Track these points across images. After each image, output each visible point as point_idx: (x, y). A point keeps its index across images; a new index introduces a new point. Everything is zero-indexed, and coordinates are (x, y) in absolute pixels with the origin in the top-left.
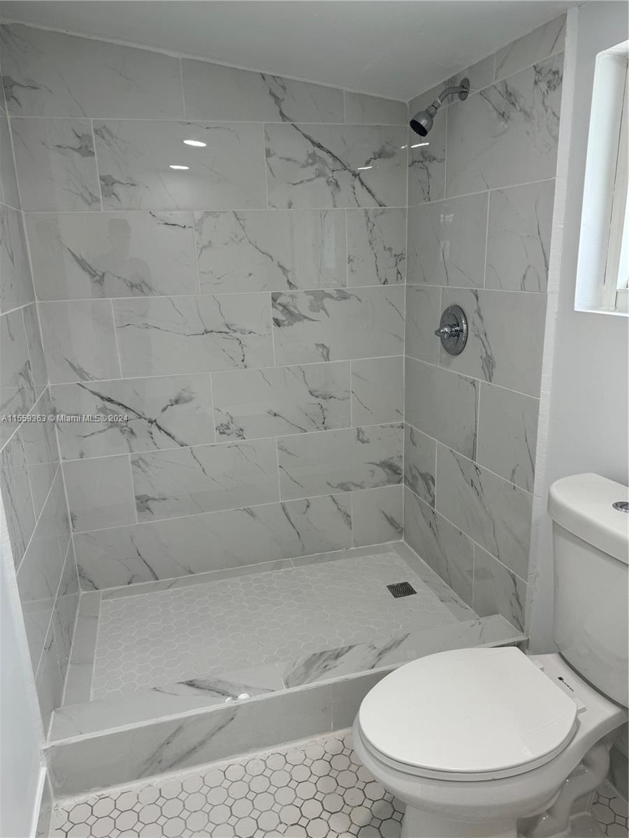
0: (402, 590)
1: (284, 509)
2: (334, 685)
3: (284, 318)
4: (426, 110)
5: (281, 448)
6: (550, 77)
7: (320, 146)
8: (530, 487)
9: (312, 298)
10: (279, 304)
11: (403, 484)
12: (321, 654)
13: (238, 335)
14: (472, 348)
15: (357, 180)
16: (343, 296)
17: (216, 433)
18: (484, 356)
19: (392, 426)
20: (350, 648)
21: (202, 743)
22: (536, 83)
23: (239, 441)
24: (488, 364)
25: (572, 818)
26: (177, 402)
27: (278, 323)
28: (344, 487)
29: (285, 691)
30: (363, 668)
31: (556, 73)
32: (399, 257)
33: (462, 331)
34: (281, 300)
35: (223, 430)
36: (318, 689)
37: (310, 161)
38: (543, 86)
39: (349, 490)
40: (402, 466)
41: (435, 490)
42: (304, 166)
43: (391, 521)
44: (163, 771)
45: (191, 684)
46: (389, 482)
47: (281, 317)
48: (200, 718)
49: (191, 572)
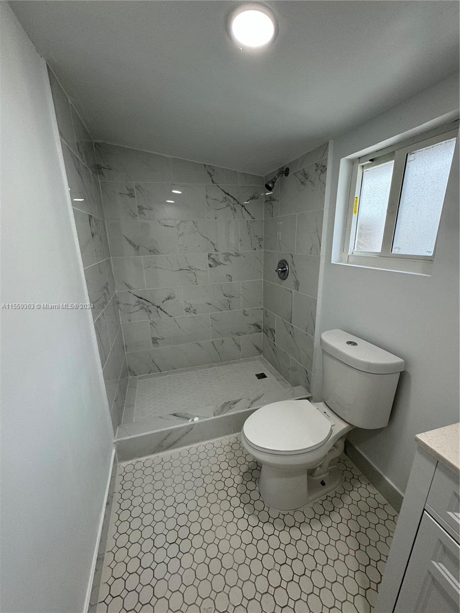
0: (261, 376)
1: (213, 343)
2: (233, 415)
3: (213, 264)
4: (272, 181)
5: (211, 318)
6: (322, 168)
7: (228, 194)
8: (313, 334)
9: (225, 256)
10: (211, 258)
11: (262, 333)
12: (228, 402)
13: (194, 271)
14: (291, 277)
15: (243, 208)
16: (237, 255)
17: (185, 311)
18: (295, 280)
19: (258, 309)
20: (240, 400)
21: (179, 439)
22: (316, 170)
23: (194, 315)
24: (297, 284)
25: (329, 468)
26: (168, 299)
27: (210, 266)
28: (238, 334)
29: (213, 418)
30: (245, 408)
31: (325, 166)
32: (261, 239)
33: (286, 270)
34: (211, 256)
35: (188, 310)
36: (227, 417)
37: (224, 200)
38: (319, 171)
39: (239, 335)
40: (262, 325)
41: (275, 335)
42: (221, 202)
43: (257, 348)
44: (163, 450)
45: (175, 415)
46: (257, 332)
47: (212, 264)
48: (179, 429)
49: (174, 369)
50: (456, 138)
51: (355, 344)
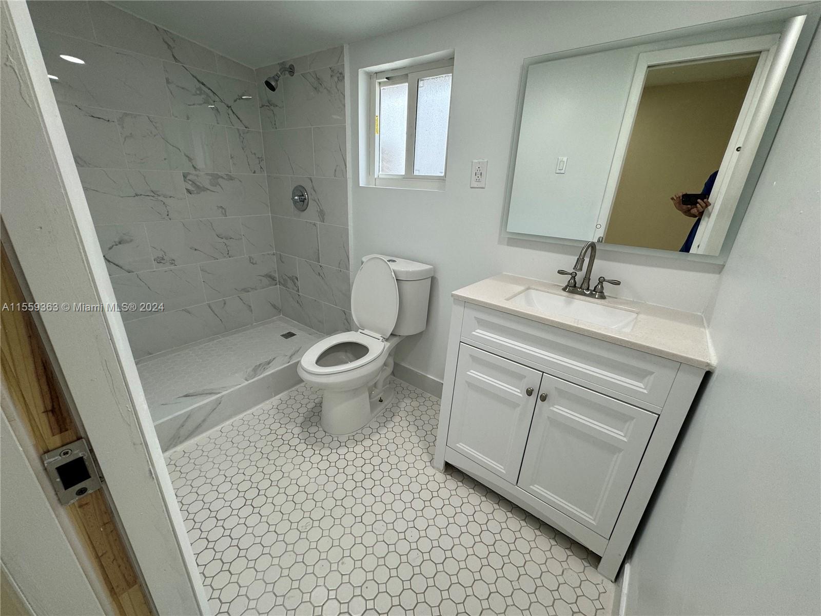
0: (290, 335)
1: (210, 307)
2: (271, 374)
3: (193, 189)
4: (274, 77)
5: (202, 270)
6: (339, 75)
7: (203, 84)
8: (348, 269)
9: (211, 177)
10: (189, 180)
11: (278, 286)
12: (260, 365)
13: (161, 198)
14: (312, 207)
15: (230, 110)
16: (231, 178)
17: (154, 263)
18: (319, 210)
19: (268, 254)
20: (274, 359)
21: (204, 421)
22: (331, 76)
23: (172, 267)
24: (322, 214)
25: (383, 388)
26: (120, 243)
27: (189, 191)
28: (245, 290)
29: (247, 383)
30: (284, 364)
31: (341, 74)
32: (260, 159)
33: (305, 199)
34: (189, 177)
35: (160, 260)
36: (264, 378)
37: (198, 92)
38: (336, 79)
39: (248, 291)
40: (277, 276)
41: (299, 283)
42: (194, 95)
43: (274, 306)
44: (181, 442)
45: (186, 396)
46: (271, 285)
47: (190, 188)
48: (200, 408)
49: (151, 354)
50: (451, 74)
51: (394, 261)
